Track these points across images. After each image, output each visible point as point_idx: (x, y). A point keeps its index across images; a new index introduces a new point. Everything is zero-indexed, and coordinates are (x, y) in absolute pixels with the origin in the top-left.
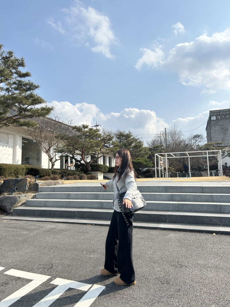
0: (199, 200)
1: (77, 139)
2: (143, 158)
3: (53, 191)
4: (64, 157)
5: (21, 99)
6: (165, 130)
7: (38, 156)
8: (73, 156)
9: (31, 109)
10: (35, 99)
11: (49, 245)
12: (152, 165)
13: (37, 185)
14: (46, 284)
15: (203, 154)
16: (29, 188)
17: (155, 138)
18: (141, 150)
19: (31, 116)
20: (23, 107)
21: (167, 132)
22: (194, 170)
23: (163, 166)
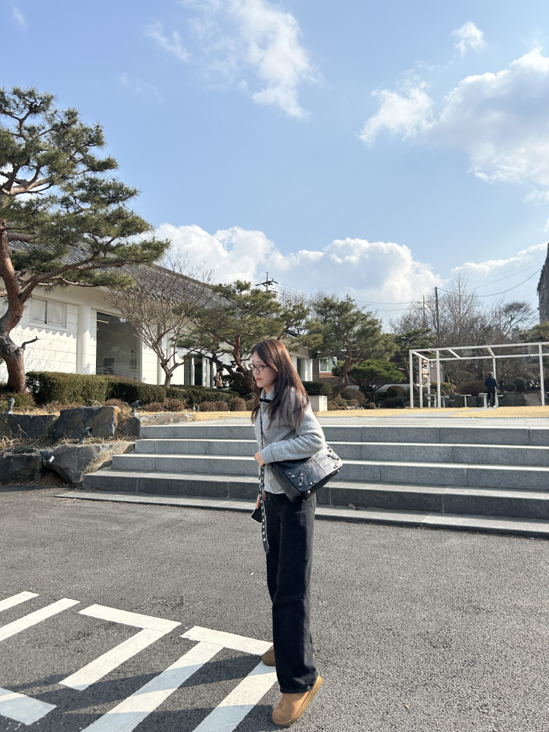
0: (520, 461)
1: (225, 315)
2: (379, 360)
3: (172, 436)
4: (193, 359)
5: (96, 224)
6: (436, 291)
7: (132, 356)
8: (214, 355)
9: (119, 245)
10: (129, 223)
11: (170, 556)
12: (402, 378)
13: (136, 422)
14: (171, 638)
15: (529, 350)
16: (117, 430)
17: (409, 312)
18: (377, 342)
19: (118, 263)
20: (100, 241)
21: (439, 298)
22: (507, 389)
23: (429, 380)
